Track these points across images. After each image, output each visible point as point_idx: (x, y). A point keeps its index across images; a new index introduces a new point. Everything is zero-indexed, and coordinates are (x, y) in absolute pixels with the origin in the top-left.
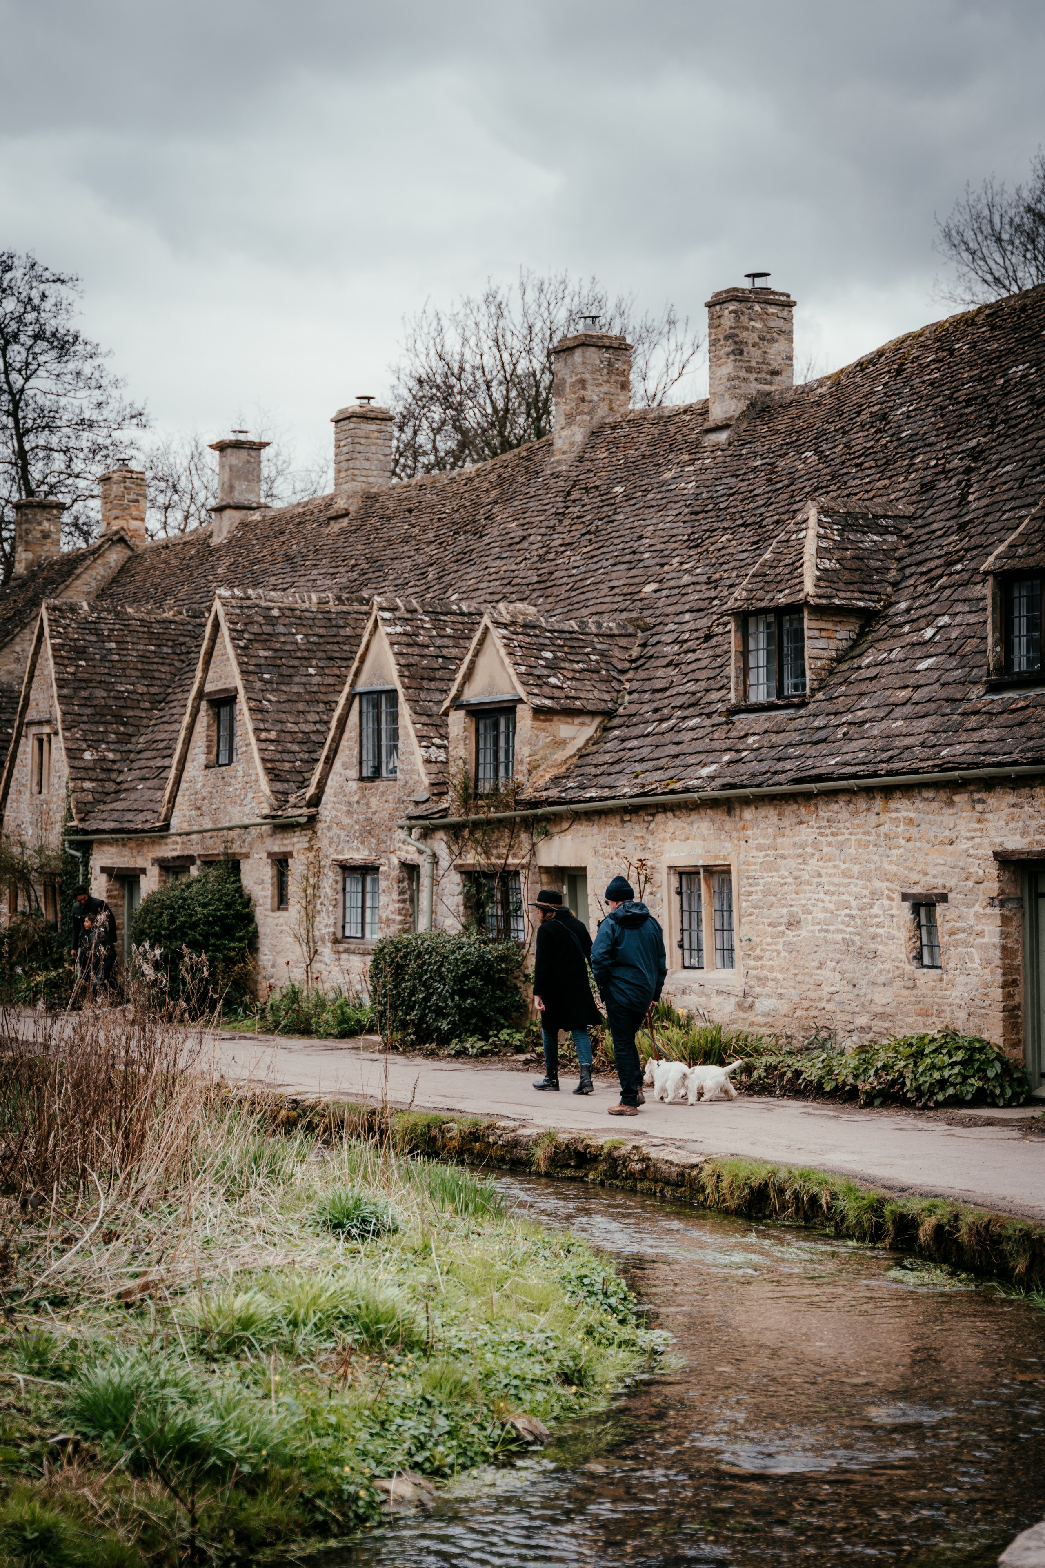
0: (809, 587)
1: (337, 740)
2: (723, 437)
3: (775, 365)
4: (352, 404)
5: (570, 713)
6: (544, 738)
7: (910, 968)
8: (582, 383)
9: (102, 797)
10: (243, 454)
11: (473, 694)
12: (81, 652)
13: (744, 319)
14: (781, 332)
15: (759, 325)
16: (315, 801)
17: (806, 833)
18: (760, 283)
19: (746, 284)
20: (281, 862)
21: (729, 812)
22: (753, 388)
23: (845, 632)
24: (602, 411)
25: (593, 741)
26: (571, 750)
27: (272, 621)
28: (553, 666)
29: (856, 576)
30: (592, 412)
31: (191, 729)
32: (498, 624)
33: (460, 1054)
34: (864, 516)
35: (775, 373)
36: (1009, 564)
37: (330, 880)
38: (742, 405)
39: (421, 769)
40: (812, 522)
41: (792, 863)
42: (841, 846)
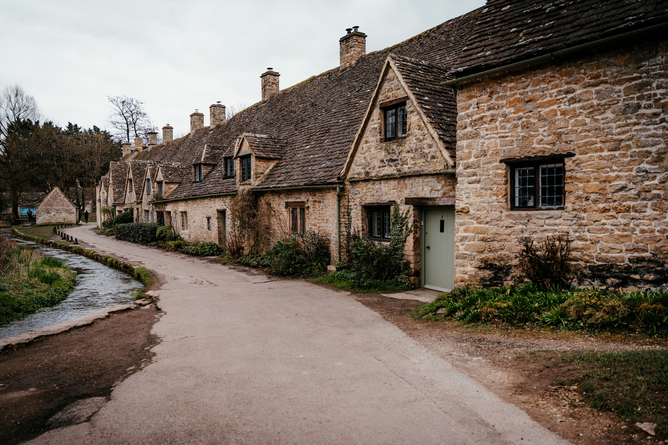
0: (202, 160)
1: (144, 187)
2: (211, 132)
3: (222, 119)
4: (165, 125)
5: (172, 183)
6: (167, 187)
7: (207, 230)
8: (194, 122)
9: (119, 197)
10: (153, 135)
11: (157, 180)
12: (117, 171)
13: (215, 110)
14: (223, 113)
15: (218, 111)
16: (141, 199)
17: (195, 205)
18: (220, 103)
19: (217, 104)
20: (138, 209)
21: (187, 202)
22: (217, 123)
23: (210, 169)
24: (198, 127)
25: (177, 188)
26: (173, 190)
27: (140, 165)
28: (170, 174)
29: (213, 158)
30: (196, 127)
31: (127, 185)
32: (160, 167)
33: (151, 245)
34: (217, 147)
35: (222, 120)
36: (226, 156)
37: (143, 212)
38: (215, 126)
39: (152, 193)
40: (205, 148)
41: (194, 211)
42: (199, 208)
